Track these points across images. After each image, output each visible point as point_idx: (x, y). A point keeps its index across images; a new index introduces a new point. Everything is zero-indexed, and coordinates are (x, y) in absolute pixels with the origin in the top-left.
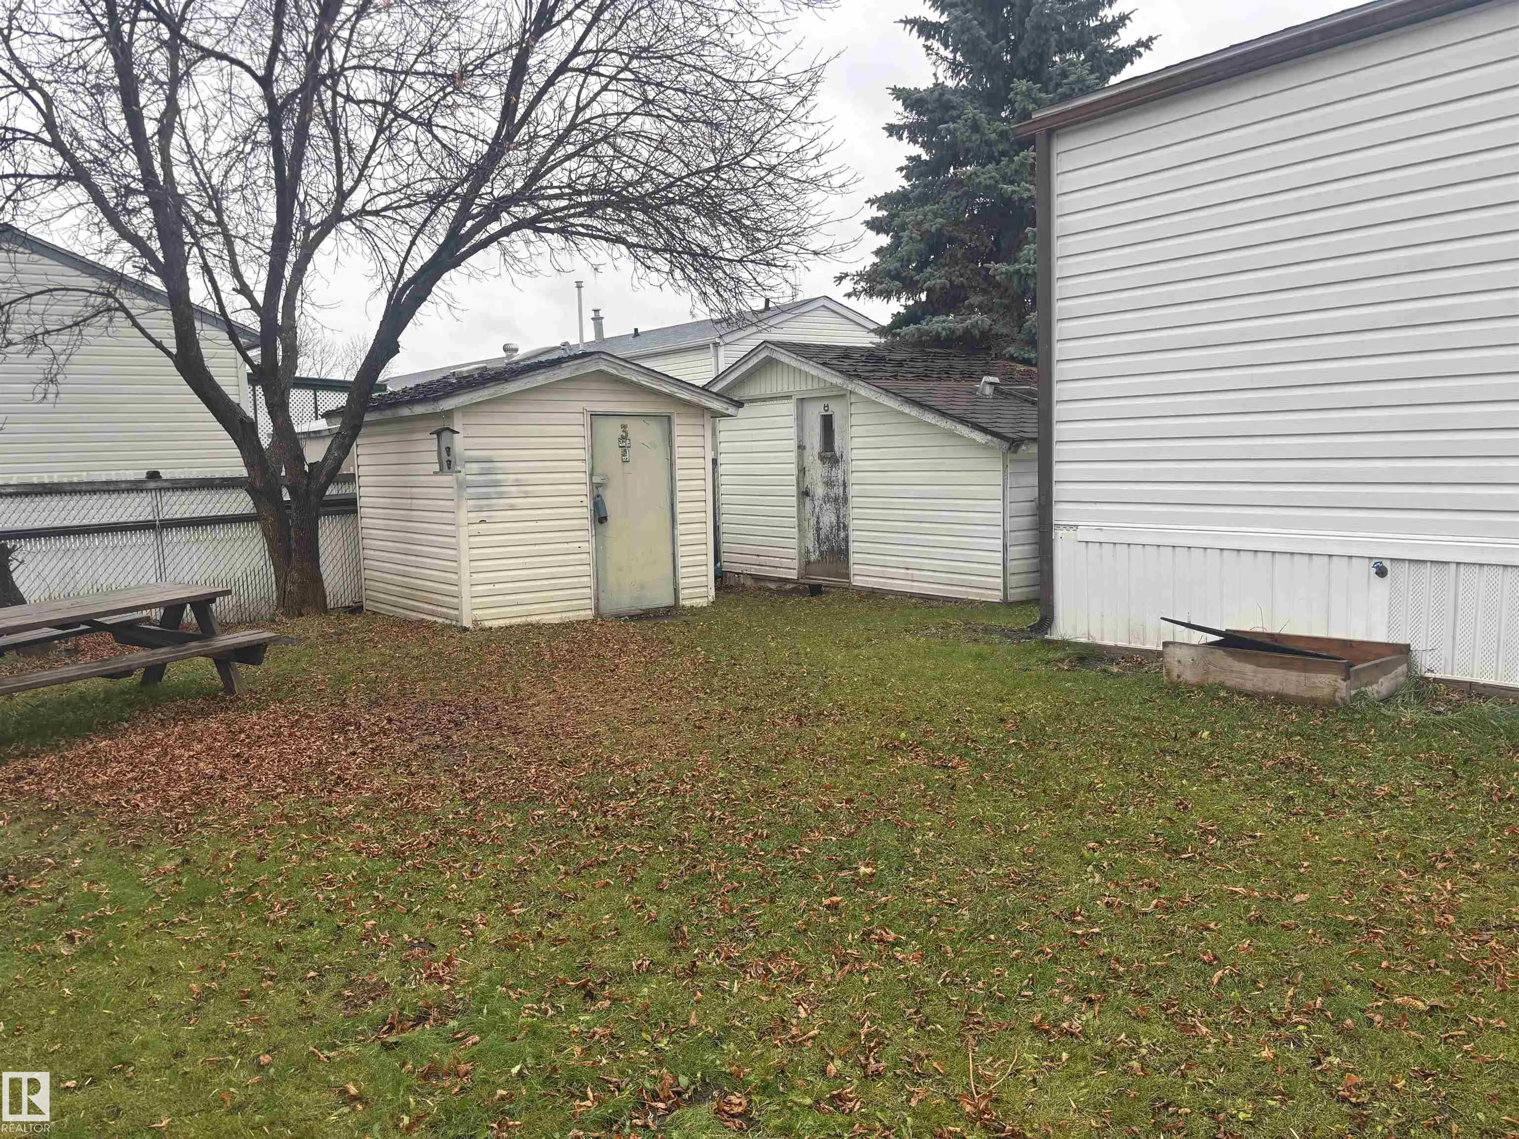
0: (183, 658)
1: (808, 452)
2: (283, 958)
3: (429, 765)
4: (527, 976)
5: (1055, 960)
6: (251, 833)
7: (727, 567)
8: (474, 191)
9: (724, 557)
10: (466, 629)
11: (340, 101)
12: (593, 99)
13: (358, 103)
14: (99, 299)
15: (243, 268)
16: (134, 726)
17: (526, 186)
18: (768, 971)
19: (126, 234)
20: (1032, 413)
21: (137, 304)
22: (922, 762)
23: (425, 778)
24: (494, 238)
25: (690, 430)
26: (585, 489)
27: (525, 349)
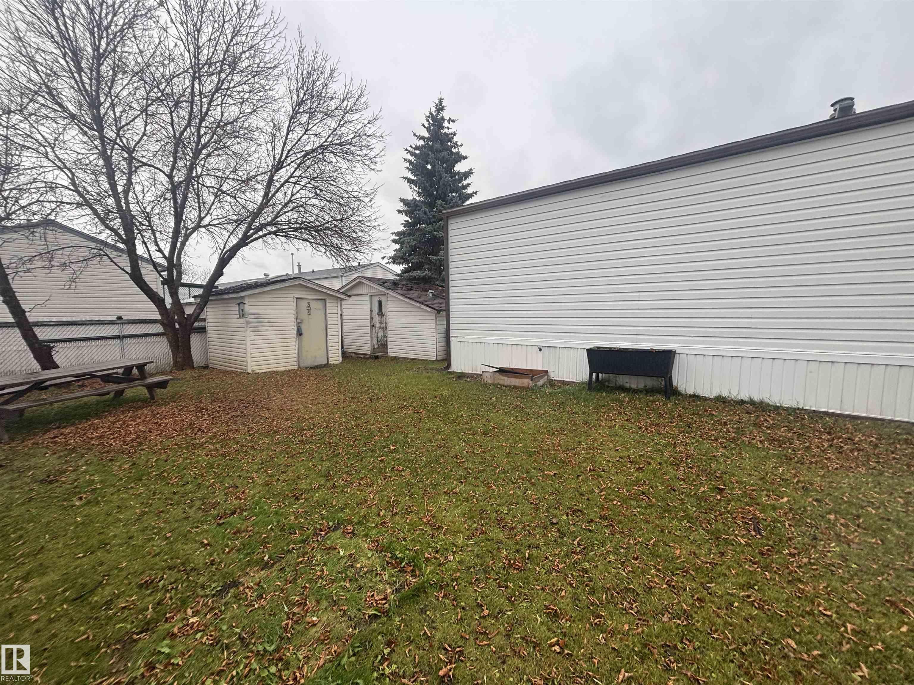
0: (133, 387)
1: (373, 313)
2: (176, 497)
3: (235, 422)
4: (273, 494)
5: (451, 471)
6: (162, 451)
7: (346, 350)
8: (253, 221)
9: (345, 347)
10: (249, 373)
11: (200, 186)
12: (298, 192)
13: (207, 187)
14: (96, 251)
15: (159, 243)
16: (110, 414)
17: (273, 220)
18: (360, 484)
19: (108, 227)
20: (444, 302)
21: (113, 254)
22: (411, 412)
23: (234, 427)
24: (261, 237)
25: (332, 304)
26: (295, 324)
27: (272, 275)
